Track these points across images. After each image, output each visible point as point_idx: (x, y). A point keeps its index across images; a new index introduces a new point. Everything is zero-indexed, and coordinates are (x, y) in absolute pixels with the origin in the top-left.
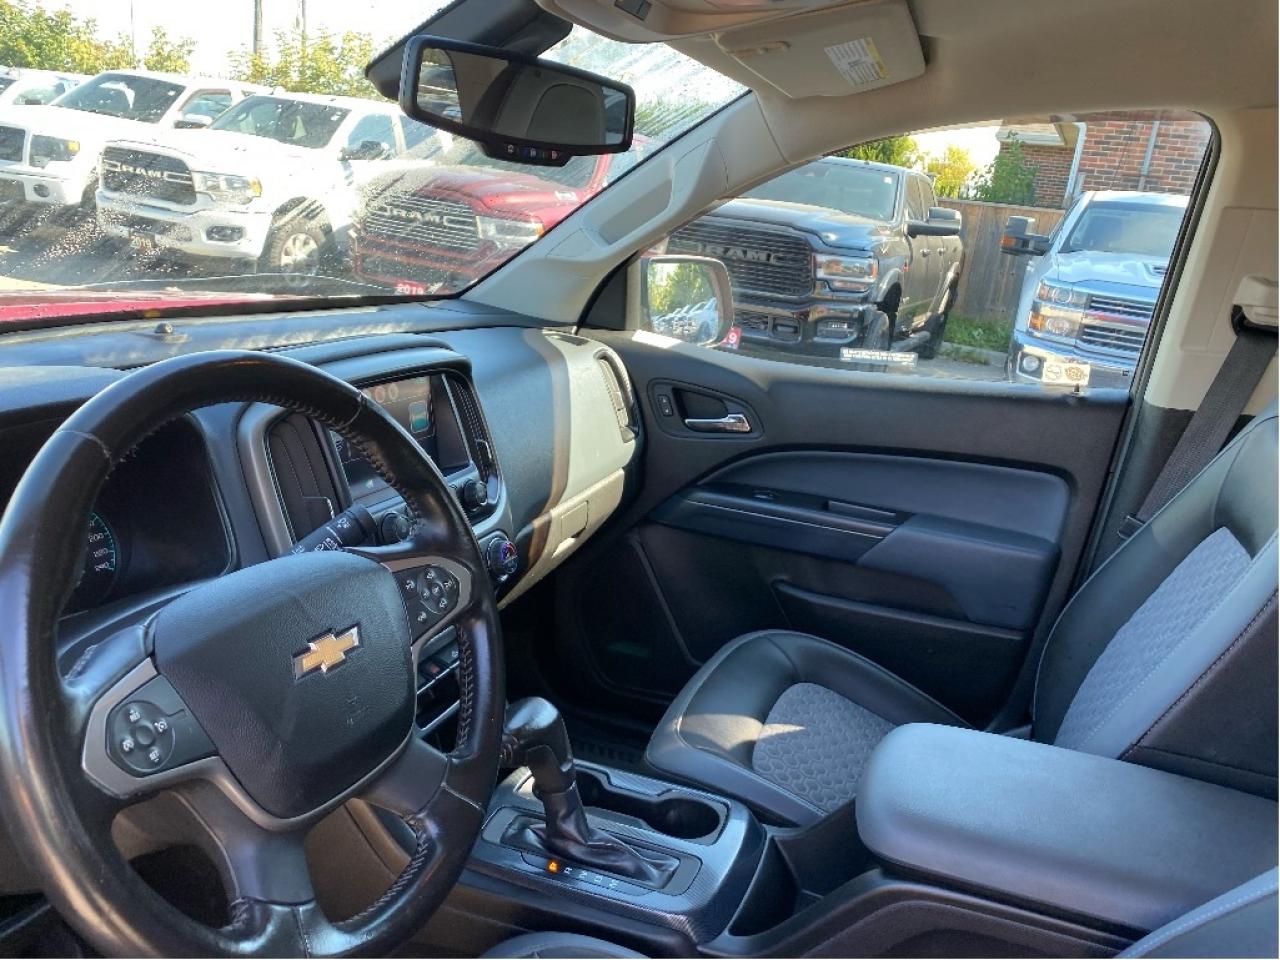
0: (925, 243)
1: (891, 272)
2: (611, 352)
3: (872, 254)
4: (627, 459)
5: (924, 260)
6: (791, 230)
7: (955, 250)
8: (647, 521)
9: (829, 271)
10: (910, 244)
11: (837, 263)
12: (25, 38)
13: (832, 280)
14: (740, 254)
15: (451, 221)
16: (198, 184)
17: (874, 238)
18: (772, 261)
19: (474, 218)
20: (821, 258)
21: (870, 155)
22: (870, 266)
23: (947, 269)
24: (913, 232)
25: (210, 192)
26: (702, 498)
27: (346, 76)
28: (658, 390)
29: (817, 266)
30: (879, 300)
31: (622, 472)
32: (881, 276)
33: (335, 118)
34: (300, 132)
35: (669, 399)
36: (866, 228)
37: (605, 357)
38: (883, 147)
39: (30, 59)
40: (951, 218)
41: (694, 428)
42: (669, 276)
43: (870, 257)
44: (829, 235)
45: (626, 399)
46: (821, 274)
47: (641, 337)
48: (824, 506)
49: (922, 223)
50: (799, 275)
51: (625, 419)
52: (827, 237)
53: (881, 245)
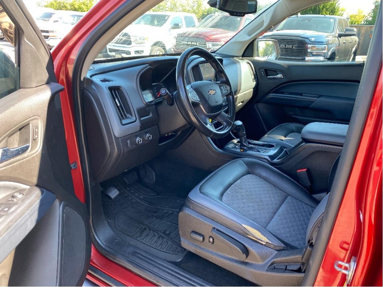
0: (344, 39)
1: (332, 49)
2: (250, 62)
3: (326, 43)
4: (253, 86)
5: (344, 45)
6: (300, 38)
7: (356, 41)
8: (258, 102)
9: (312, 49)
10: (339, 40)
11: (315, 47)
12: (84, 4)
13: (313, 52)
14: (284, 46)
15: (199, 44)
16: (132, 39)
17: (327, 38)
18: (294, 48)
19: (206, 42)
20: (309, 46)
21: (327, 13)
22: (325, 47)
23: (352, 48)
24: (340, 36)
25: (135, 41)
26: (271, 95)
27: (167, 6)
28: (261, 70)
29: (307, 48)
30: (328, 57)
31: (252, 89)
32: (328, 50)
33: (166, 18)
34: (156, 23)
35: (263, 72)
36: (324, 36)
37: (248, 63)
38: (332, 11)
39: (85, 10)
40: (353, 30)
41: (270, 79)
42: (263, 48)
43: (325, 44)
44: (312, 38)
45: (253, 72)
46: (309, 50)
47: (256, 58)
48: (301, 95)
49: (343, 33)
50: (302, 51)
51: (253, 77)
52: (311, 39)
53: (329, 40)
